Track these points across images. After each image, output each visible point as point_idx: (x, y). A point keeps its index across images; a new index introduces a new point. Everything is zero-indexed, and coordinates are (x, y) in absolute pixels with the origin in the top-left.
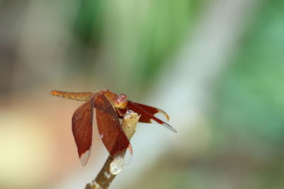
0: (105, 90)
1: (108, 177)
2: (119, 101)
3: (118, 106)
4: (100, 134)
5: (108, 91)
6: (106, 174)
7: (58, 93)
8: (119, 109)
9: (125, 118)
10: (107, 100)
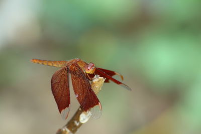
0: (77, 59)
1: (78, 124)
2: (89, 68)
3: (88, 72)
4: (76, 94)
5: (80, 60)
6: (76, 122)
7: (38, 62)
8: (89, 74)
9: (94, 81)
10: (79, 68)
